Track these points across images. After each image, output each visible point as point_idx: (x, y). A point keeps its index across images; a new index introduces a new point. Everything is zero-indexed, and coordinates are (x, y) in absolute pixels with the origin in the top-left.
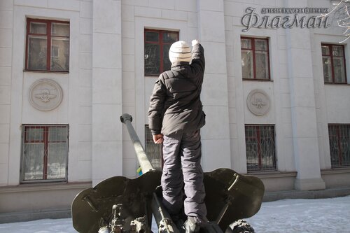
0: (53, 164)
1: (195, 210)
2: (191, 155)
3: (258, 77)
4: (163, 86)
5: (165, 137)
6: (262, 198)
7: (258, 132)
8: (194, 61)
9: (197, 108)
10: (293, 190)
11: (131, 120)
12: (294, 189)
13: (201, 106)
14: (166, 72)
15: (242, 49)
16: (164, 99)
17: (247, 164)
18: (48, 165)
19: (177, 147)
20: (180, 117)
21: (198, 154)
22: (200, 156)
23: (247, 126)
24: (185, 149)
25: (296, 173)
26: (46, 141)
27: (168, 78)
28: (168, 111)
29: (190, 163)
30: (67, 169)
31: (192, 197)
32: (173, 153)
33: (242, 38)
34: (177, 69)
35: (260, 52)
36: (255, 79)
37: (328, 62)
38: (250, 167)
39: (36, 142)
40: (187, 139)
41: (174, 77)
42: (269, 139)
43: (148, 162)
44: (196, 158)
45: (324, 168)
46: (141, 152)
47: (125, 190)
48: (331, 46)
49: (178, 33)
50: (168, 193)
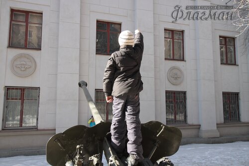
0: (27, 116)
1: (135, 150)
2: (133, 111)
3: (175, 58)
4: (114, 62)
5: (114, 98)
6: (180, 143)
7: (174, 96)
8: (136, 45)
9: (138, 78)
11: (86, 85)
12: (198, 137)
13: (140, 77)
14: (116, 52)
15: (165, 38)
16: (114, 71)
17: (167, 119)
18: (23, 116)
19: (123, 105)
20: (125, 84)
21: (137, 111)
22: (139, 112)
23: (167, 92)
24: (128, 107)
25: (200, 125)
26: (22, 99)
27: (118, 56)
28: (117, 80)
29: (132, 116)
30: (37, 119)
31: (133, 140)
32: (120, 110)
33: (165, 30)
34: (124, 50)
35: (177, 40)
36: (173, 59)
37: (224, 49)
38: (168, 121)
39: (15, 99)
40: (130, 100)
41: (122, 56)
42: (182, 102)
43: (99, 115)
44: (136, 113)
45: (219, 122)
46: (94, 108)
47: (85, 135)
48: (225, 38)
49: (120, 24)
50: (116, 138)
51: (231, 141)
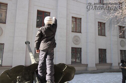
1: (50, 79)
2: (50, 58)
4: (41, 32)
5: (40, 51)
7: (76, 50)
8: (53, 24)
9: (53, 41)
10: (86, 71)
11: (29, 43)
13: (55, 40)
14: (43, 27)
15: (72, 21)
16: (41, 37)
17: (71, 61)
19: (45, 55)
20: (47, 44)
21: (52, 58)
23: (72, 48)
24: (48, 56)
25: (88, 65)
27: (43, 29)
28: (42, 41)
29: (49, 61)
30: (2, 61)
31: (49, 74)
32: (43, 57)
33: (72, 17)
34: (47, 26)
35: (78, 23)
36: (76, 32)
37: (100, 28)
41: (46, 29)
42: (79, 53)
44: (52, 59)
46: (32, 56)
47: (23, 70)
48: (101, 23)
49: (50, 13)
50: (40, 72)
51: (102, 72)
